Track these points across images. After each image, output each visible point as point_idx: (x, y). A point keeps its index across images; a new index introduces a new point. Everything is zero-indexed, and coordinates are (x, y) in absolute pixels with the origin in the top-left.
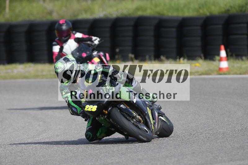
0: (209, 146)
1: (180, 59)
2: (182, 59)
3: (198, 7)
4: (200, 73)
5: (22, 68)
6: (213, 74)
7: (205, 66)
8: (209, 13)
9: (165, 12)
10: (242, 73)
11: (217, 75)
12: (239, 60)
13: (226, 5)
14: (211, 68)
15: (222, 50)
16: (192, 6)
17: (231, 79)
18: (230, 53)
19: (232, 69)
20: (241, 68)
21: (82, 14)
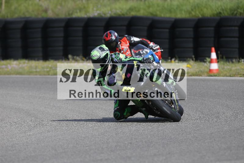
0: (197, 146)
1: (171, 59)
2: (173, 60)
3: (190, 10)
4: (190, 74)
5: (16, 64)
6: (203, 75)
7: (196, 67)
8: (201, 15)
9: (158, 13)
10: (232, 76)
11: (207, 76)
12: (229, 62)
13: (218, 9)
14: (202, 69)
15: (212, 52)
16: (184, 8)
17: (221, 80)
18: (221, 56)
19: (222, 71)
20: (231, 70)
21: (77, 12)
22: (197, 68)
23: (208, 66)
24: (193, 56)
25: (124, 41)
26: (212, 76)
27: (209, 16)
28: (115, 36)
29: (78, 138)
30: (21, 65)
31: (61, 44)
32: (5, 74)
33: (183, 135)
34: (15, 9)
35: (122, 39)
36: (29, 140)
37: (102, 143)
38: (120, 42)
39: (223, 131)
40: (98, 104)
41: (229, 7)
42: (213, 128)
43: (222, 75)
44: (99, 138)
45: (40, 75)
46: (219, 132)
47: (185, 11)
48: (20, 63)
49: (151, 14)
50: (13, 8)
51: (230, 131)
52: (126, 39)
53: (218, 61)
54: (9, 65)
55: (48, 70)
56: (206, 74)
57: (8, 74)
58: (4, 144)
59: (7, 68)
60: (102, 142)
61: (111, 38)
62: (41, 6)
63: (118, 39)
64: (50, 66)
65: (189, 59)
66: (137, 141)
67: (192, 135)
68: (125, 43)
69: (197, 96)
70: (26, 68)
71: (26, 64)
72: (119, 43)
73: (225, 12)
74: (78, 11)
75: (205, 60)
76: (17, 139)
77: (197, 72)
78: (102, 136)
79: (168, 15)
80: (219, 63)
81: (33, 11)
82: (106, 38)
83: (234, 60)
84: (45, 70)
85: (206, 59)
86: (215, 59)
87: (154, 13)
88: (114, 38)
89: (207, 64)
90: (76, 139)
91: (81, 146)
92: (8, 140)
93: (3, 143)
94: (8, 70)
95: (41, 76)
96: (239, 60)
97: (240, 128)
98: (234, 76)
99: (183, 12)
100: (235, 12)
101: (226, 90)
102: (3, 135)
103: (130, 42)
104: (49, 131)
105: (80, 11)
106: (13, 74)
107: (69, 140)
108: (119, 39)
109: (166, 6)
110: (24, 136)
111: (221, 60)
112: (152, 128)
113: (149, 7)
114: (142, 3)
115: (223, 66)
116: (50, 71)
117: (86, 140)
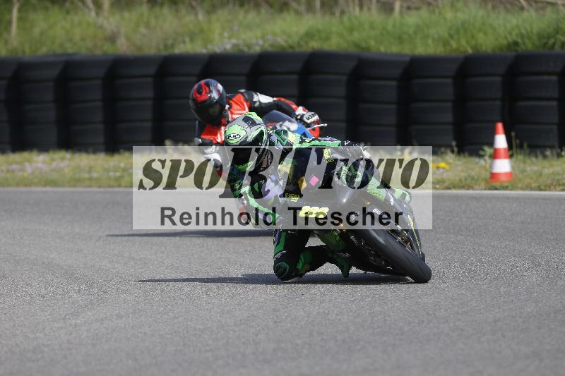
0: (463, 350)
3: (446, 35)
4: (446, 184)
5: (44, 162)
6: (477, 187)
7: (460, 168)
8: (472, 48)
9: (372, 43)
10: (542, 187)
11: (485, 189)
12: (536, 156)
13: (510, 33)
14: (473, 173)
15: (498, 134)
16: (432, 31)
17: (517, 199)
18: (518, 141)
19: (520, 176)
20: (541, 174)
21: (184, 42)
22: (463, 171)
23: (488, 166)
24: (454, 143)
25: (237, 104)
26: (496, 189)
27: (489, 50)
28: (218, 91)
29: (188, 332)
30: (54, 164)
31: (149, 115)
32: (18, 185)
33: (431, 325)
34: (42, 33)
35: (234, 99)
36: (73, 336)
37: (244, 343)
38: (229, 105)
39: (523, 316)
40: (235, 252)
41: (535, 29)
42: (500, 308)
43: (520, 186)
44: (235, 331)
45: (100, 187)
46: (513, 317)
47: (434, 40)
48: (53, 160)
49: (357, 45)
50: (37, 31)
51: (540, 315)
52: (242, 97)
53: (510, 153)
54: (27, 164)
55: (118, 174)
56: (483, 185)
57: (26, 185)
58: (17, 345)
59: (23, 170)
60: (244, 340)
61: (210, 96)
62: (101, 27)
63: (225, 97)
64: (122, 165)
65: (443, 149)
66: (323, 339)
67: (452, 324)
68: (238, 107)
69: (461, 235)
70: (66, 170)
71: (66, 162)
72: (227, 106)
73: (527, 41)
74: (187, 39)
75: (481, 153)
76: (45, 335)
77: (463, 179)
78: (242, 327)
79: (395, 49)
80: (514, 159)
81: (83, 39)
82: (198, 95)
83: (548, 153)
84: (111, 174)
85: (483, 150)
86: (505, 149)
87: (363, 45)
88: (215, 95)
89: (485, 161)
90: (183, 334)
91: (194, 351)
92: (26, 336)
93: (14, 344)
94: (26, 174)
95: (102, 190)
96: (559, 151)
97: (561, 308)
98: (548, 189)
99: (430, 41)
100: (552, 41)
101: (529, 220)
102: (14, 325)
103: (251, 104)
104: (119, 316)
105: (192, 40)
106: (37, 185)
107: (168, 336)
108: (227, 97)
109: (390, 27)
110: (62, 328)
111: (519, 151)
112: (358, 310)
113: (351, 30)
114: (335, 20)
115: (522, 165)
116: (122, 177)
117: (206, 336)
